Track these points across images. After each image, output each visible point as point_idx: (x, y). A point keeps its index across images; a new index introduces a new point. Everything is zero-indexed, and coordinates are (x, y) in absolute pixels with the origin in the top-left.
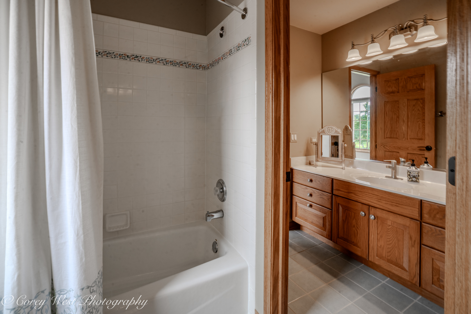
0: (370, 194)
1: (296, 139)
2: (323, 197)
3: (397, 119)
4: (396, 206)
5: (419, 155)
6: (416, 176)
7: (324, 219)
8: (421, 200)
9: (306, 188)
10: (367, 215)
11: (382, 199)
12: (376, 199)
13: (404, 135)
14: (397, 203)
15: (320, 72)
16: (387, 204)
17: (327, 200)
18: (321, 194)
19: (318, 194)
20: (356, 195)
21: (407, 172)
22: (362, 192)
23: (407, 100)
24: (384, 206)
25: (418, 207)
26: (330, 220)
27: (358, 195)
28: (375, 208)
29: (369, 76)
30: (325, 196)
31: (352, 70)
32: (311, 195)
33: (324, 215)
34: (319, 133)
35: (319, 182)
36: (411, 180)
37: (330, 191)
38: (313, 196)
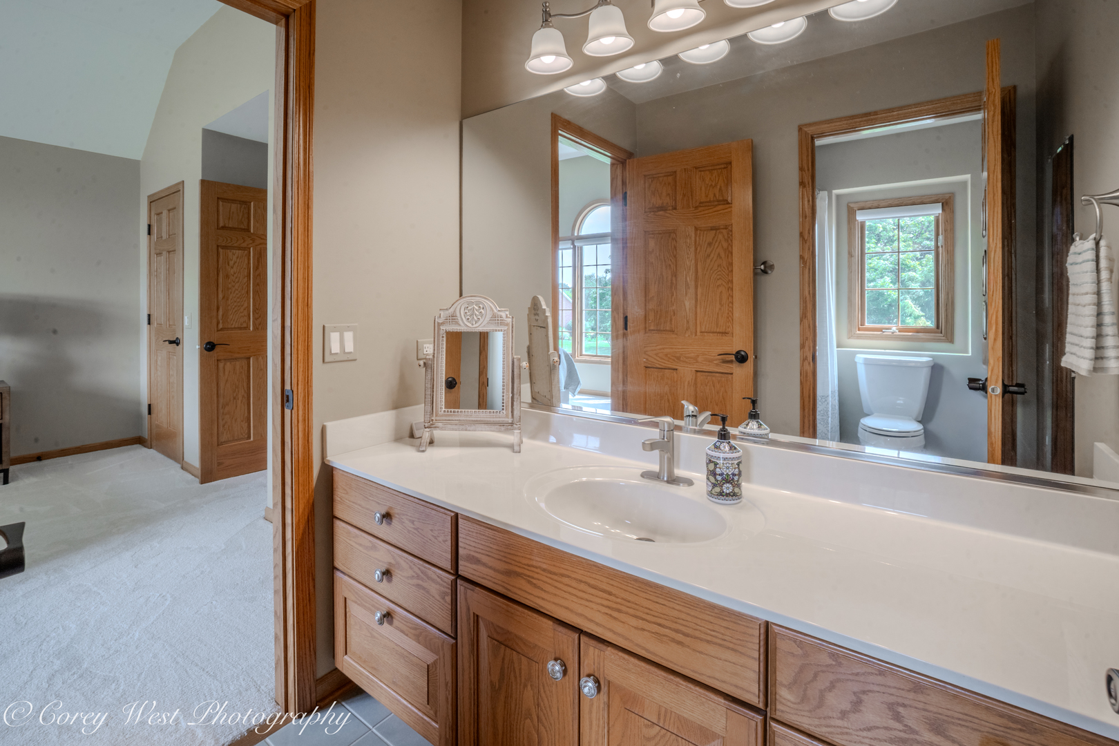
0: (582, 586)
1: (349, 347)
2: (425, 584)
3: (672, 280)
4: (673, 640)
5: (720, 375)
6: (734, 475)
7: (429, 670)
8: (767, 623)
9: (374, 548)
10: (570, 671)
11: (624, 608)
12: (603, 605)
13: (688, 322)
14: (677, 631)
15: (456, 116)
16: (643, 630)
17: (438, 598)
18: (419, 572)
19: (410, 573)
20: (535, 586)
21: (704, 461)
22: (555, 574)
23: (694, 228)
24: (631, 641)
25: (756, 655)
26: (449, 678)
27: (539, 588)
28: (601, 646)
29: (608, 161)
30: (433, 580)
31: (560, 132)
32: (387, 573)
33: (430, 658)
34: (439, 325)
35: (413, 522)
36: (717, 489)
37: (447, 565)
38: (394, 578)
